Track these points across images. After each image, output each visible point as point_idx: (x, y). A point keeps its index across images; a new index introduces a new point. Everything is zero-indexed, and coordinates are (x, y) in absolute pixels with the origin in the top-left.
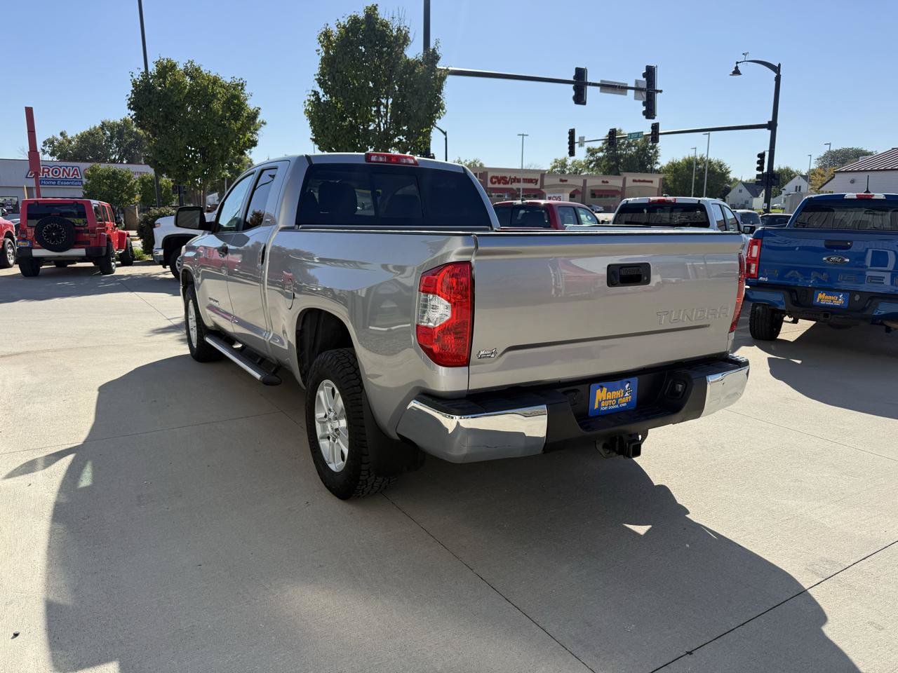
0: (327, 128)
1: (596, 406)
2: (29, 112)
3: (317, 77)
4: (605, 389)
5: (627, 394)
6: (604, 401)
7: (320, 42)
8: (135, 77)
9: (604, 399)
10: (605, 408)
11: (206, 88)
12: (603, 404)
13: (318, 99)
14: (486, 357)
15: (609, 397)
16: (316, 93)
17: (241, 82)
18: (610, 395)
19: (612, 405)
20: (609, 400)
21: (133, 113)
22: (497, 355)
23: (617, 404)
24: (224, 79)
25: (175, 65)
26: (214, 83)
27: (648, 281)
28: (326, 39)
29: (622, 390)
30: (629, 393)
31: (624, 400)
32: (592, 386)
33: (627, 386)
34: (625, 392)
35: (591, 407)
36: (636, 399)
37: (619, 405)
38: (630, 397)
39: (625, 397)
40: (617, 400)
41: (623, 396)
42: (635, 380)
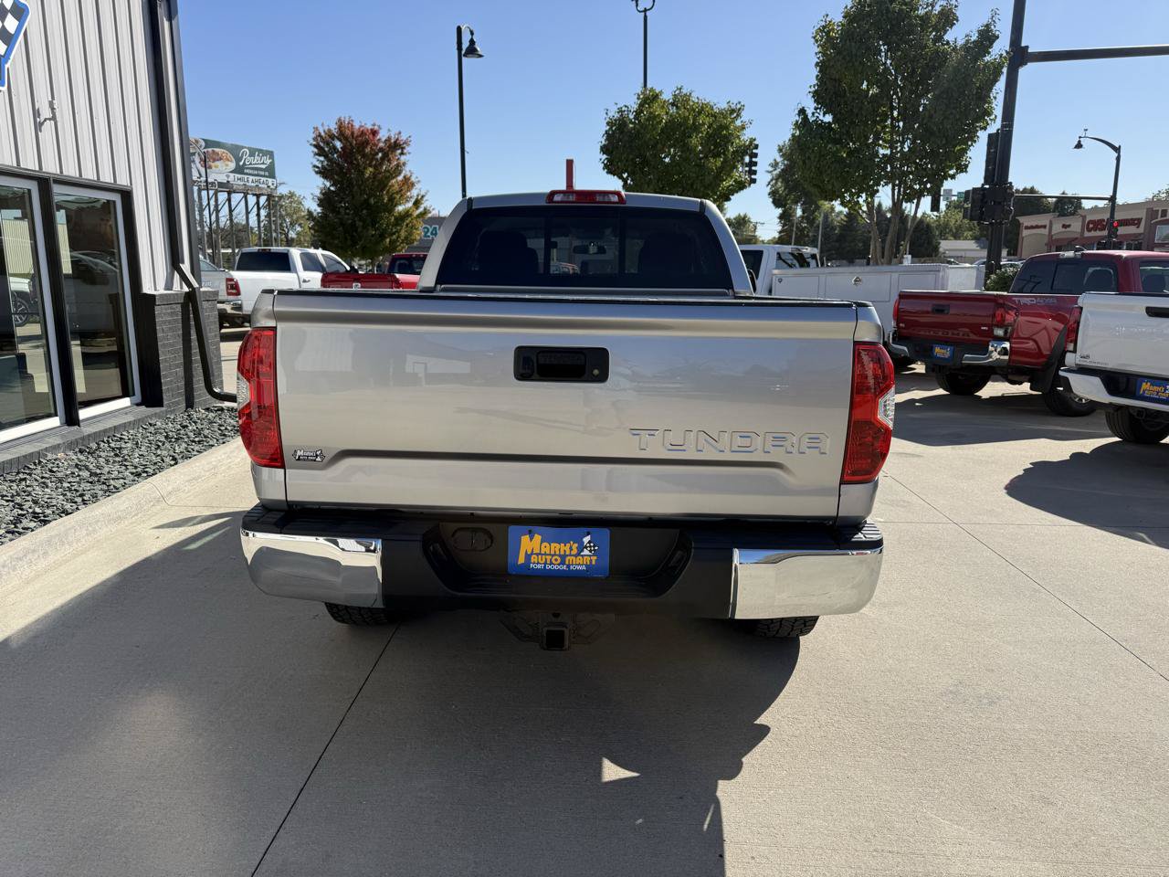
0: (809, 158)
1: (521, 560)
2: (570, 164)
3: (813, 89)
5: (586, 552)
6: (537, 554)
7: (817, 41)
8: (610, 114)
9: (536, 551)
10: (539, 566)
11: (686, 119)
12: (534, 559)
13: (805, 118)
14: (304, 460)
15: (544, 550)
16: (802, 111)
17: (739, 106)
18: (546, 548)
19: (551, 563)
20: (545, 554)
21: (605, 156)
22: (326, 460)
24: (718, 105)
25: (657, 95)
26: (700, 113)
27: (603, 377)
28: (825, 36)
29: (576, 545)
30: (590, 551)
31: (579, 560)
32: (512, 529)
33: (586, 539)
34: (581, 548)
35: (510, 560)
36: (606, 562)
37: (568, 566)
38: (594, 558)
39: (581, 555)
40: (563, 557)
41: (578, 554)
42: (605, 533)
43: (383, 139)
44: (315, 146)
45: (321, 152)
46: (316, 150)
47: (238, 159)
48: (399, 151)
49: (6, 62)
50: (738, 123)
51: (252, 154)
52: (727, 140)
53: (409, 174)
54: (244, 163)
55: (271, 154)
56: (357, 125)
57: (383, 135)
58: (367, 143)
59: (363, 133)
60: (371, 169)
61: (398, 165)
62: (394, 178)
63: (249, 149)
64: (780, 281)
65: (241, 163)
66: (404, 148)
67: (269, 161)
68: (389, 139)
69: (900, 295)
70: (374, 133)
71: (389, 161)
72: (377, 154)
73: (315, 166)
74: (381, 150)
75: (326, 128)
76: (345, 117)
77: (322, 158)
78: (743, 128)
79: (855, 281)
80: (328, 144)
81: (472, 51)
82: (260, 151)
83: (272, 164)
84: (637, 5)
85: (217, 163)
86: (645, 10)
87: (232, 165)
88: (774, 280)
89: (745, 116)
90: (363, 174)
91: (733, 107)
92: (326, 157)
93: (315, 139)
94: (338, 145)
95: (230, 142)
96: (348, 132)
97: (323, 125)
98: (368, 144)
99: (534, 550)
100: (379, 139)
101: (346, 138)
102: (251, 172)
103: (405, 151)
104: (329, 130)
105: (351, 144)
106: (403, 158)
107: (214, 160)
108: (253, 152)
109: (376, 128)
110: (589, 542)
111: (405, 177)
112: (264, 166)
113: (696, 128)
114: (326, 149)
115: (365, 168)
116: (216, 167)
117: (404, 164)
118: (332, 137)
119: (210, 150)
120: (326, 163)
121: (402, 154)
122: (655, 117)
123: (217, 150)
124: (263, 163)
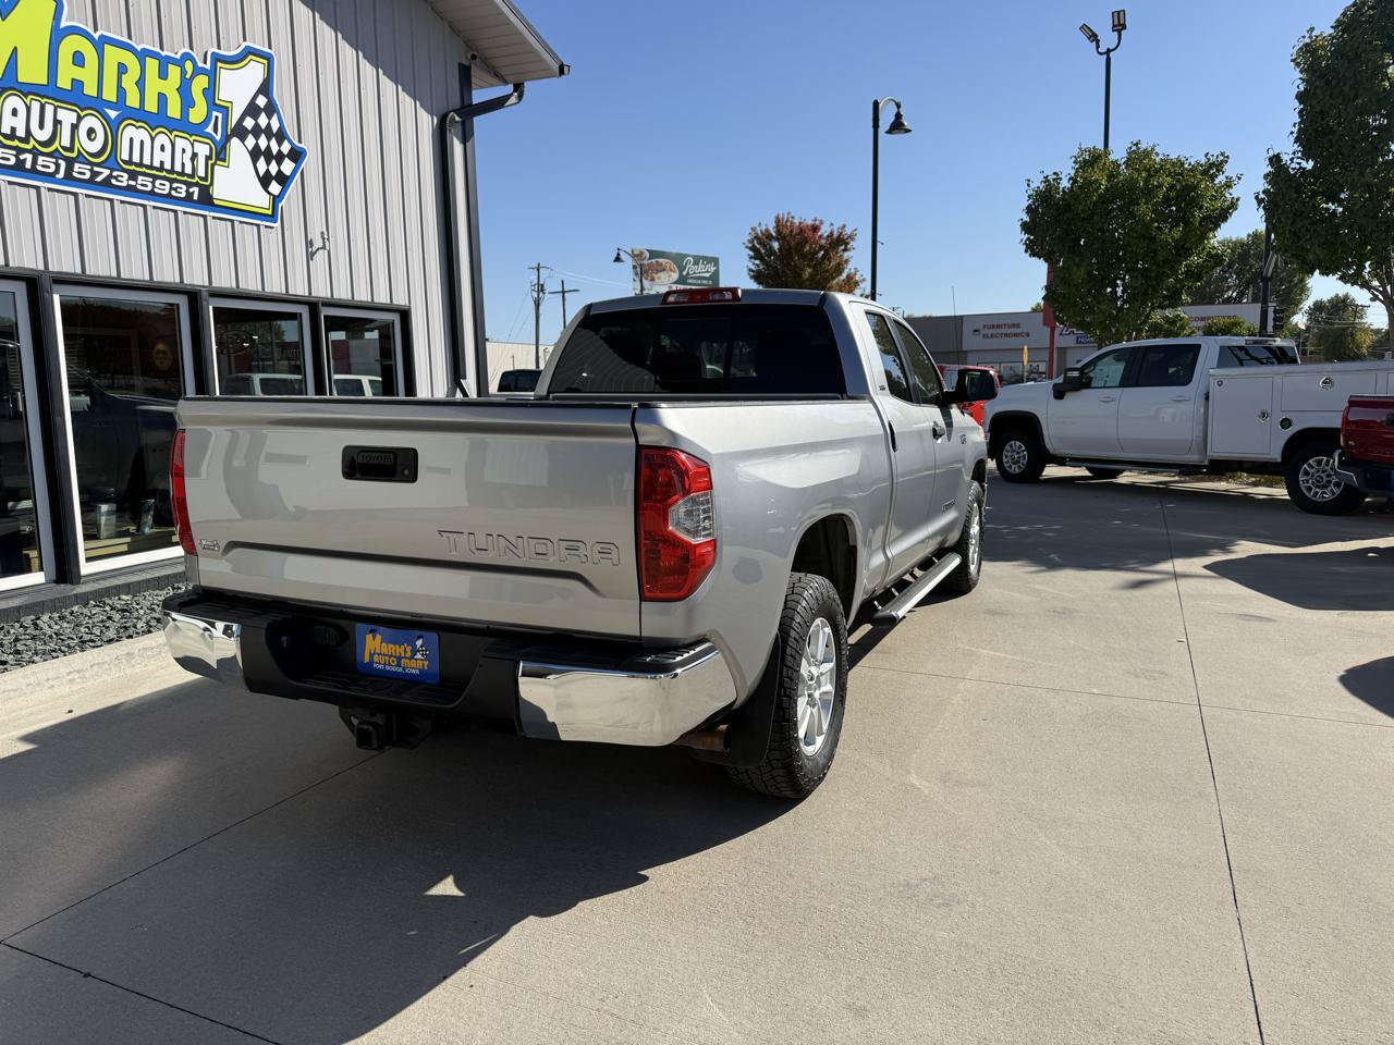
1: (367, 659)
4: (379, 637)
5: (419, 656)
6: (378, 654)
9: (378, 651)
10: (380, 666)
12: (376, 658)
13: (1280, 167)
14: (210, 549)
15: (384, 651)
18: (385, 648)
19: (389, 665)
20: (385, 655)
22: (221, 549)
23: (399, 665)
26: (1157, 171)
27: (413, 478)
28: (1310, 57)
29: (410, 648)
30: (423, 655)
31: (413, 663)
32: (359, 625)
33: (419, 643)
34: (415, 651)
35: (358, 658)
36: (436, 669)
37: (404, 669)
38: (426, 663)
39: (415, 658)
40: (399, 659)
41: (412, 658)
42: (434, 636)
43: (825, 235)
44: (751, 249)
45: (757, 255)
46: (752, 253)
47: (681, 269)
48: (843, 247)
49: (281, 201)
50: (1221, 179)
51: (696, 263)
52: (1194, 203)
53: (853, 271)
54: (688, 273)
55: (715, 261)
56: (796, 221)
57: (825, 231)
58: (805, 241)
59: (801, 230)
60: (809, 270)
61: (839, 264)
62: (834, 278)
63: (694, 257)
64: (1220, 384)
65: (685, 273)
66: (848, 243)
67: (713, 269)
68: (832, 233)
69: (1349, 402)
70: (815, 229)
71: (830, 258)
72: (818, 252)
73: (750, 270)
74: (822, 248)
75: (764, 228)
76: (783, 212)
77: (757, 262)
78: (1228, 185)
79: (1324, 382)
80: (764, 246)
81: (897, 126)
82: (704, 258)
83: (717, 272)
84: (1098, 47)
85: (661, 274)
86: (1109, 51)
87: (675, 276)
88: (1212, 385)
89: (1230, 170)
90: (800, 276)
91: (1213, 159)
92: (762, 260)
93: (751, 241)
94: (776, 245)
95: (674, 251)
96: (786, 231)
97: (760, 225)
98: (807, 242)
99: (376, 648)
100: (820, 236)
101: (784, 238)
102: (694, 281)
103: (849, 247)
104: (767, 230)
105: (789, 244)
106: (846, 255)
107: (658, 271)
108: (697, 260)
109: (817, 223)
110: (422, 646)
111: (848, 276)
112: (707, 275)
113: (1149, 192)
114: (763, 251)
115: (802, 270)
116: (659, 278)
117: (847, 261)
118: (769, 237)
119: (654, 261)
120: (761, 267)
121: (845, 250)
122: (1091, 183)
123: (661, 260)
124: (707, 272)
